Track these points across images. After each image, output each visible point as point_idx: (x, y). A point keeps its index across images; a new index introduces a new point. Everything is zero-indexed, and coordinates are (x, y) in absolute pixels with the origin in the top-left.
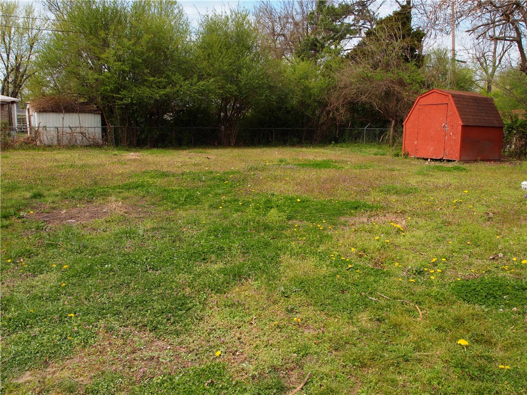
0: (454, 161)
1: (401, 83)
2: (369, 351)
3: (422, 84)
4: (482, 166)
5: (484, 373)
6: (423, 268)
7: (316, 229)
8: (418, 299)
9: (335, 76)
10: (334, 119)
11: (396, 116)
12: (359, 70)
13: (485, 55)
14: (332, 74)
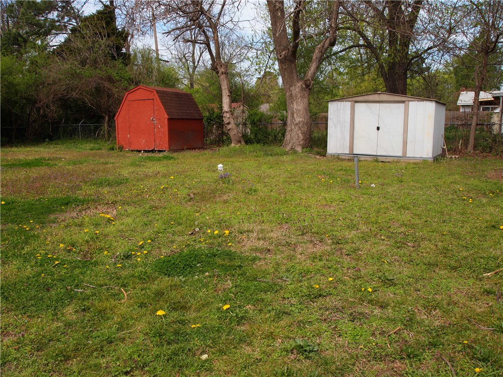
0: (165, 151)
1: (110, 79)
2: (72, 343)
3: (131, 81)
4: (188, 154)
5: (178, 336)
6: (130, 252)
7: (22, 231)
8: (123, 282)
9: (42, 72)
10: (46, 116)
11: (109, 111)
12: (67, 66)
13: (186, 56)
14: (39, 70)
